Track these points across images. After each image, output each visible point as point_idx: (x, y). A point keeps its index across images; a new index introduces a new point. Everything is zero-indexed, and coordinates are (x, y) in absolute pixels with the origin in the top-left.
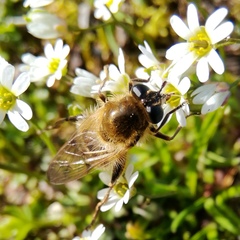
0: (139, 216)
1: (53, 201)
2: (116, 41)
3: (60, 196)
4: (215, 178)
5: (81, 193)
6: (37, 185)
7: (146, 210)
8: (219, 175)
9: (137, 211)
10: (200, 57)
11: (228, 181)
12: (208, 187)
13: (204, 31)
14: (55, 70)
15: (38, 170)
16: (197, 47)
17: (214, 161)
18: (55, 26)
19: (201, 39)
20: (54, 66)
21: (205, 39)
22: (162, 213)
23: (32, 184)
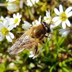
0: (39, 67)
1: (11, 62)
2: (31, 12)
3: (13, 60)
4: (62, 56)
5: (20, 60)
6: (6, 57)
7: (41, 65)
8: (63, 55)
9: (39, 66)
10: (63, 21)
11: (66, 57)
12: (60, 59)
13: (64, 13)
14: (17, 22)
15: (6, 52)
16: (62, 18)
17: (62, 51)
18: (16, 8)
19: (64, 16)
20: (16, 21)
21: (65, 16)
22: (46, 67)
23: (4, 56)
